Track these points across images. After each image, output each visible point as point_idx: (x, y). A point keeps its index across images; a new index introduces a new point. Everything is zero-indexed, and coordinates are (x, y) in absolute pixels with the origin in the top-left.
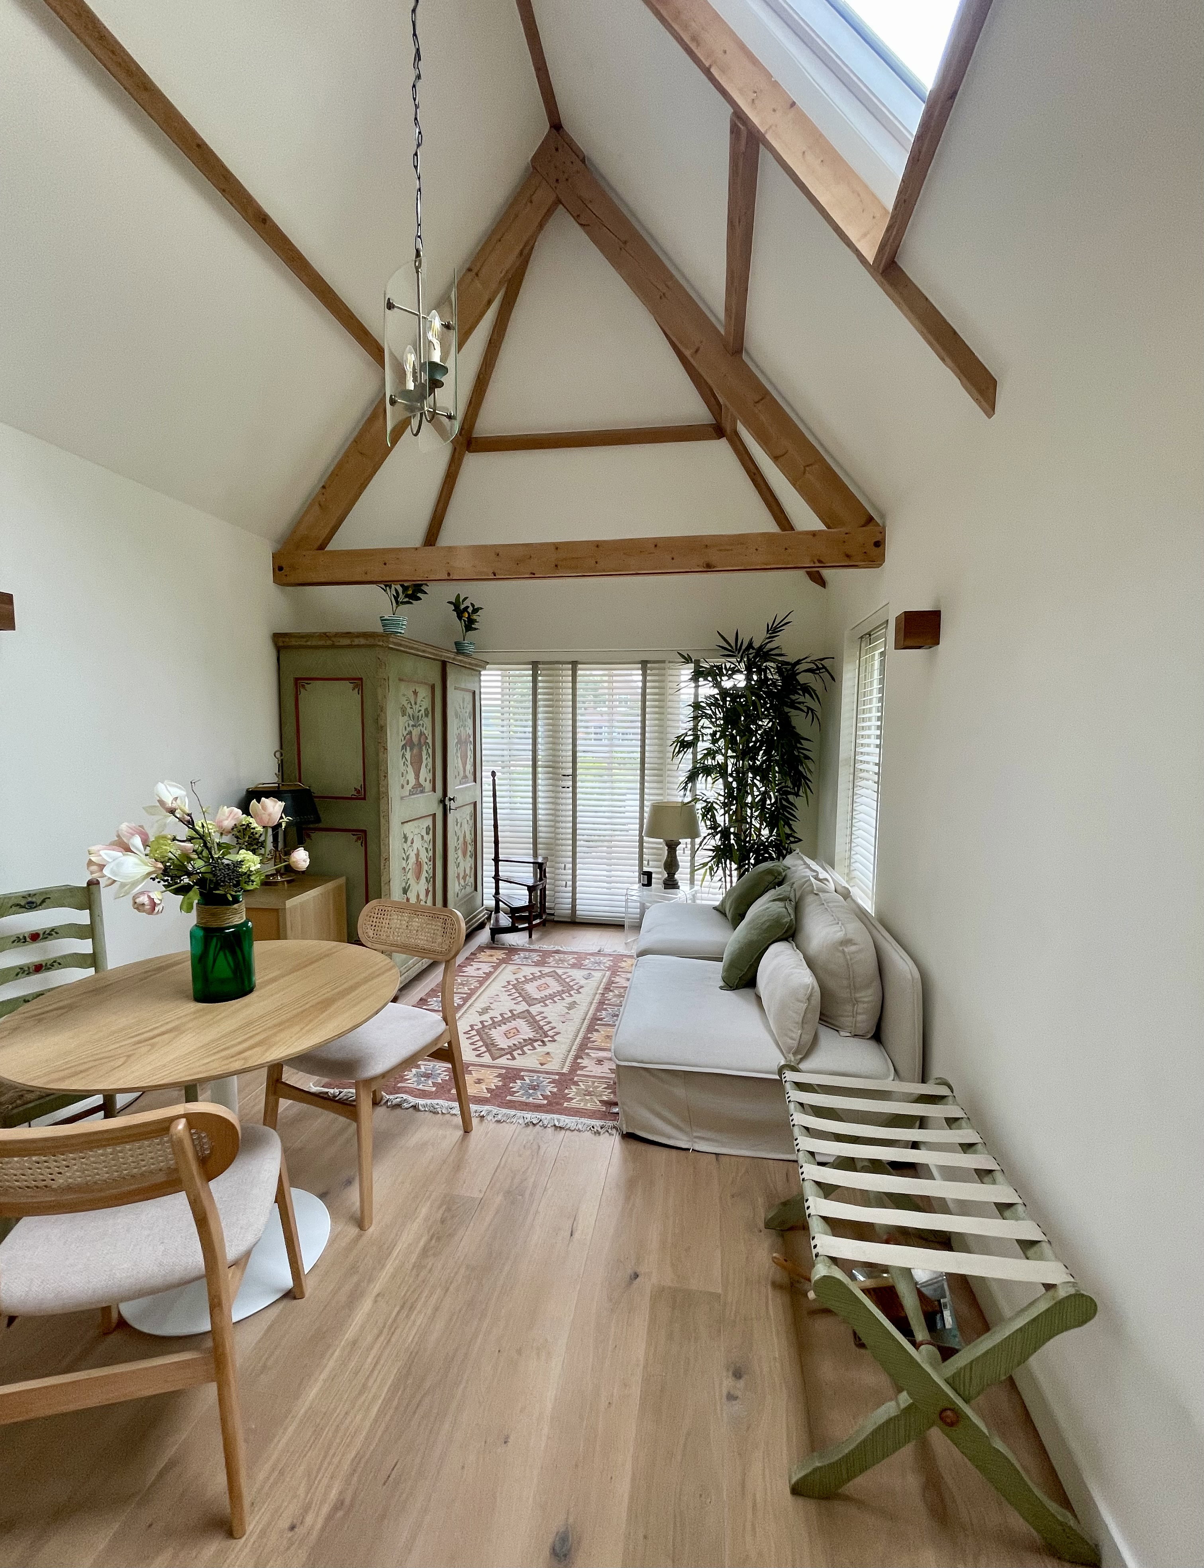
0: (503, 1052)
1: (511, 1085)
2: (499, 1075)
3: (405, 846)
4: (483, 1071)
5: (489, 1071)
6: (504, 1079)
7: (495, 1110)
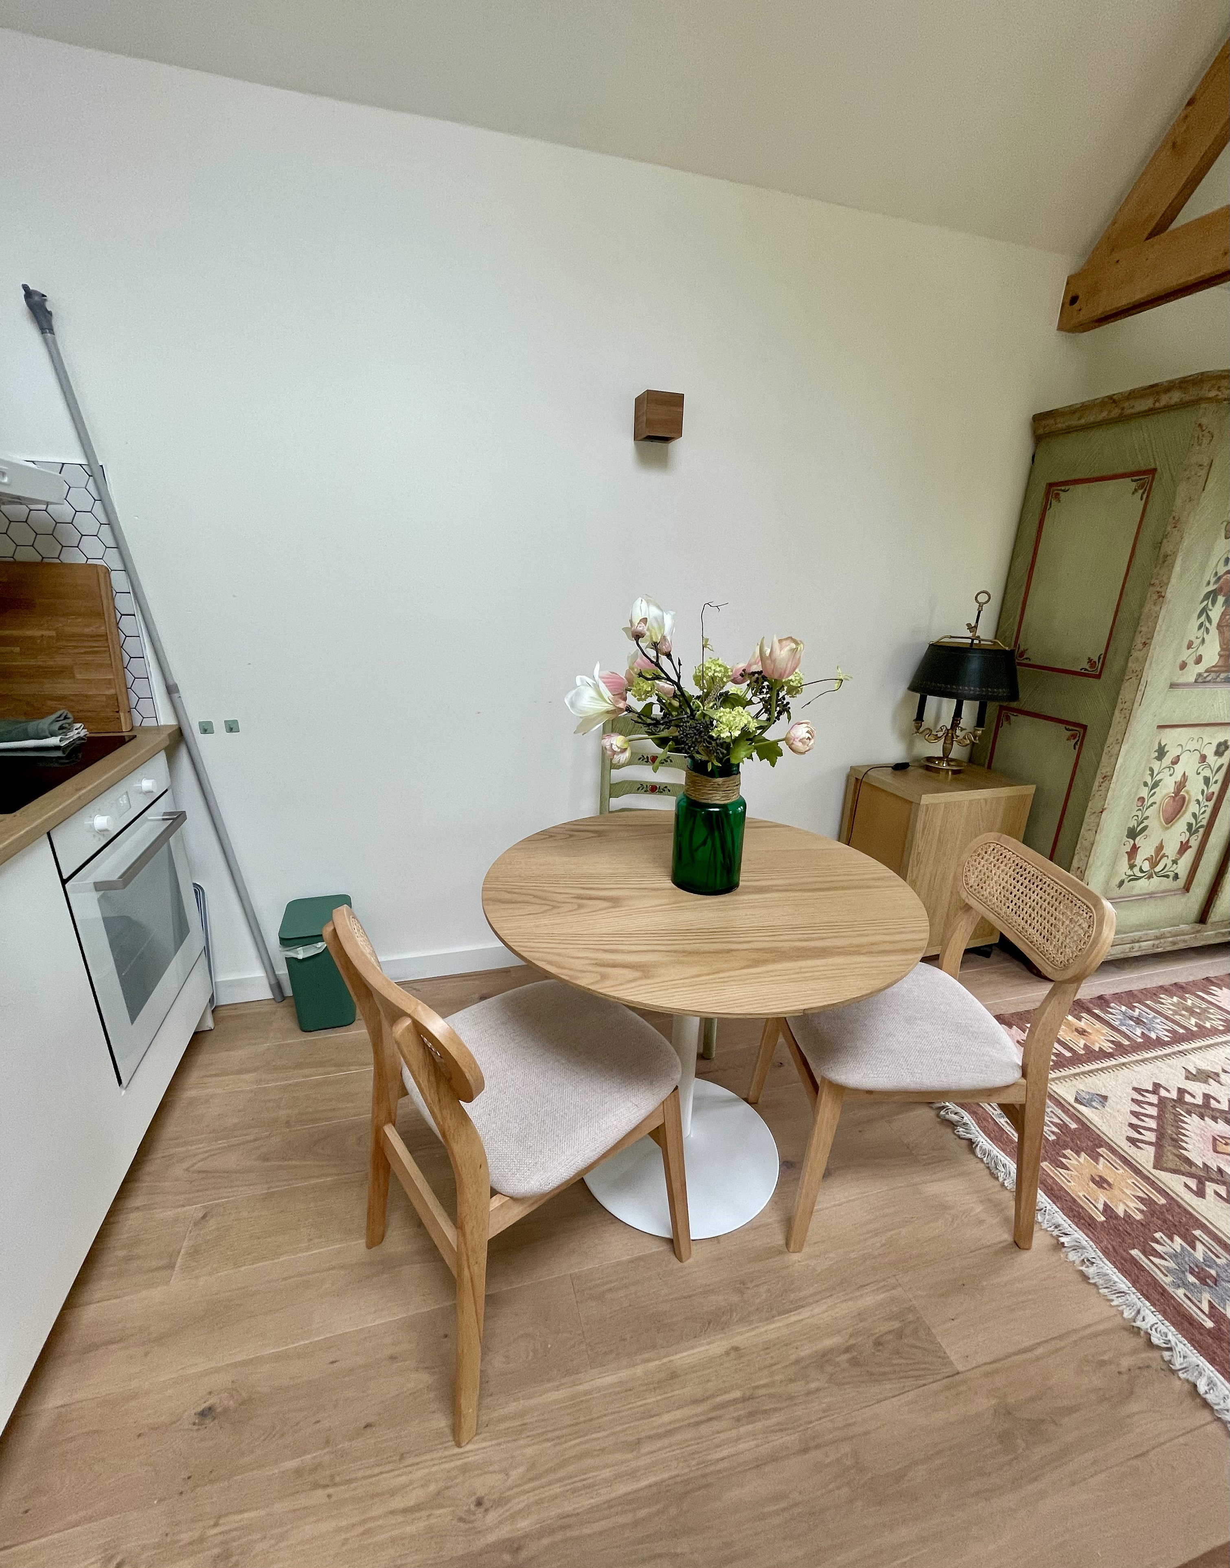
0: (1185, 1167)
1: (1158, 1235)
2: (1147, 1201)
3: (1156, 765)
4: (1123, 1171)
5: (1131, 1178)
6: (1153, 1213)
7: (1092, 1250)
